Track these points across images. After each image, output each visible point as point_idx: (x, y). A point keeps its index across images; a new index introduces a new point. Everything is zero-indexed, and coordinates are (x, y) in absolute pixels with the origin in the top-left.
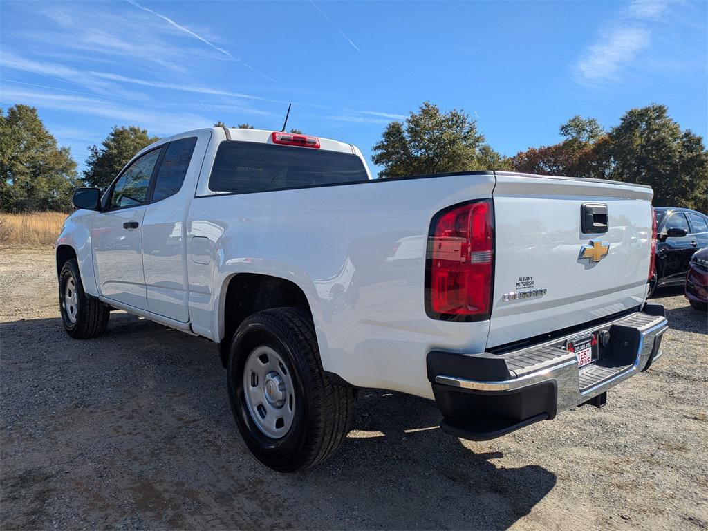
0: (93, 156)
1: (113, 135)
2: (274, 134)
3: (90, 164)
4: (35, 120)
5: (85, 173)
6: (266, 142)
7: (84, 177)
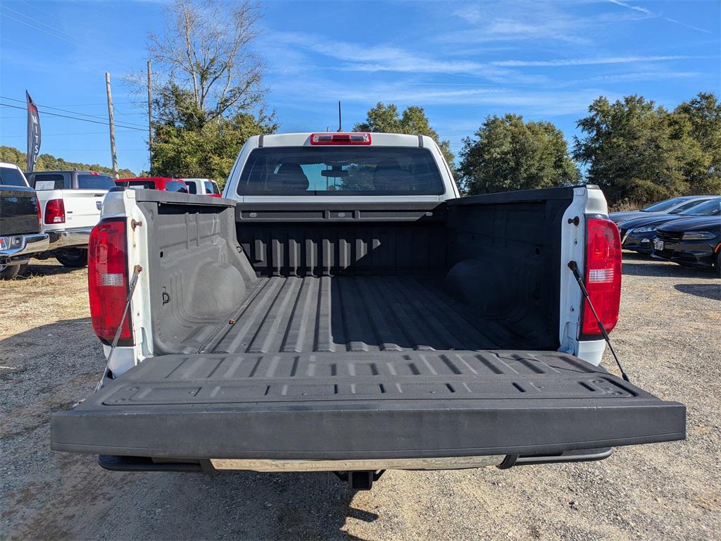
0: (466, 148)
1: (485, 125)
2: (312, 136)
3: (462, 155)
4: (421, 119)
5: (461, 164)
6: (302, 145)
7: (460, 168)
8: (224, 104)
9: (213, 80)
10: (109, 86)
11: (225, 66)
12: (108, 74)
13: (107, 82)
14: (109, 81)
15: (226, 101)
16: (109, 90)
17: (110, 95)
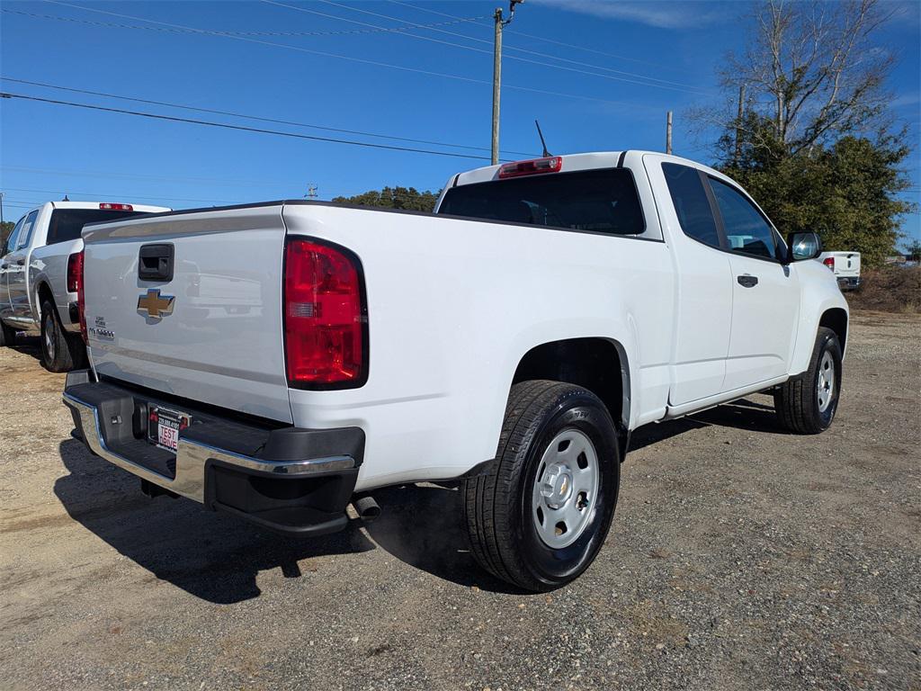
6: (491, 180)
8: (817, 127)
9: (804, 98)
10: (670, 128)
11: (824, 73)
12: (671, 114)
13: (668, 124)
14: (670, 122)
15: (820, 123)
16: (670, 132)
17: (670, 138)
